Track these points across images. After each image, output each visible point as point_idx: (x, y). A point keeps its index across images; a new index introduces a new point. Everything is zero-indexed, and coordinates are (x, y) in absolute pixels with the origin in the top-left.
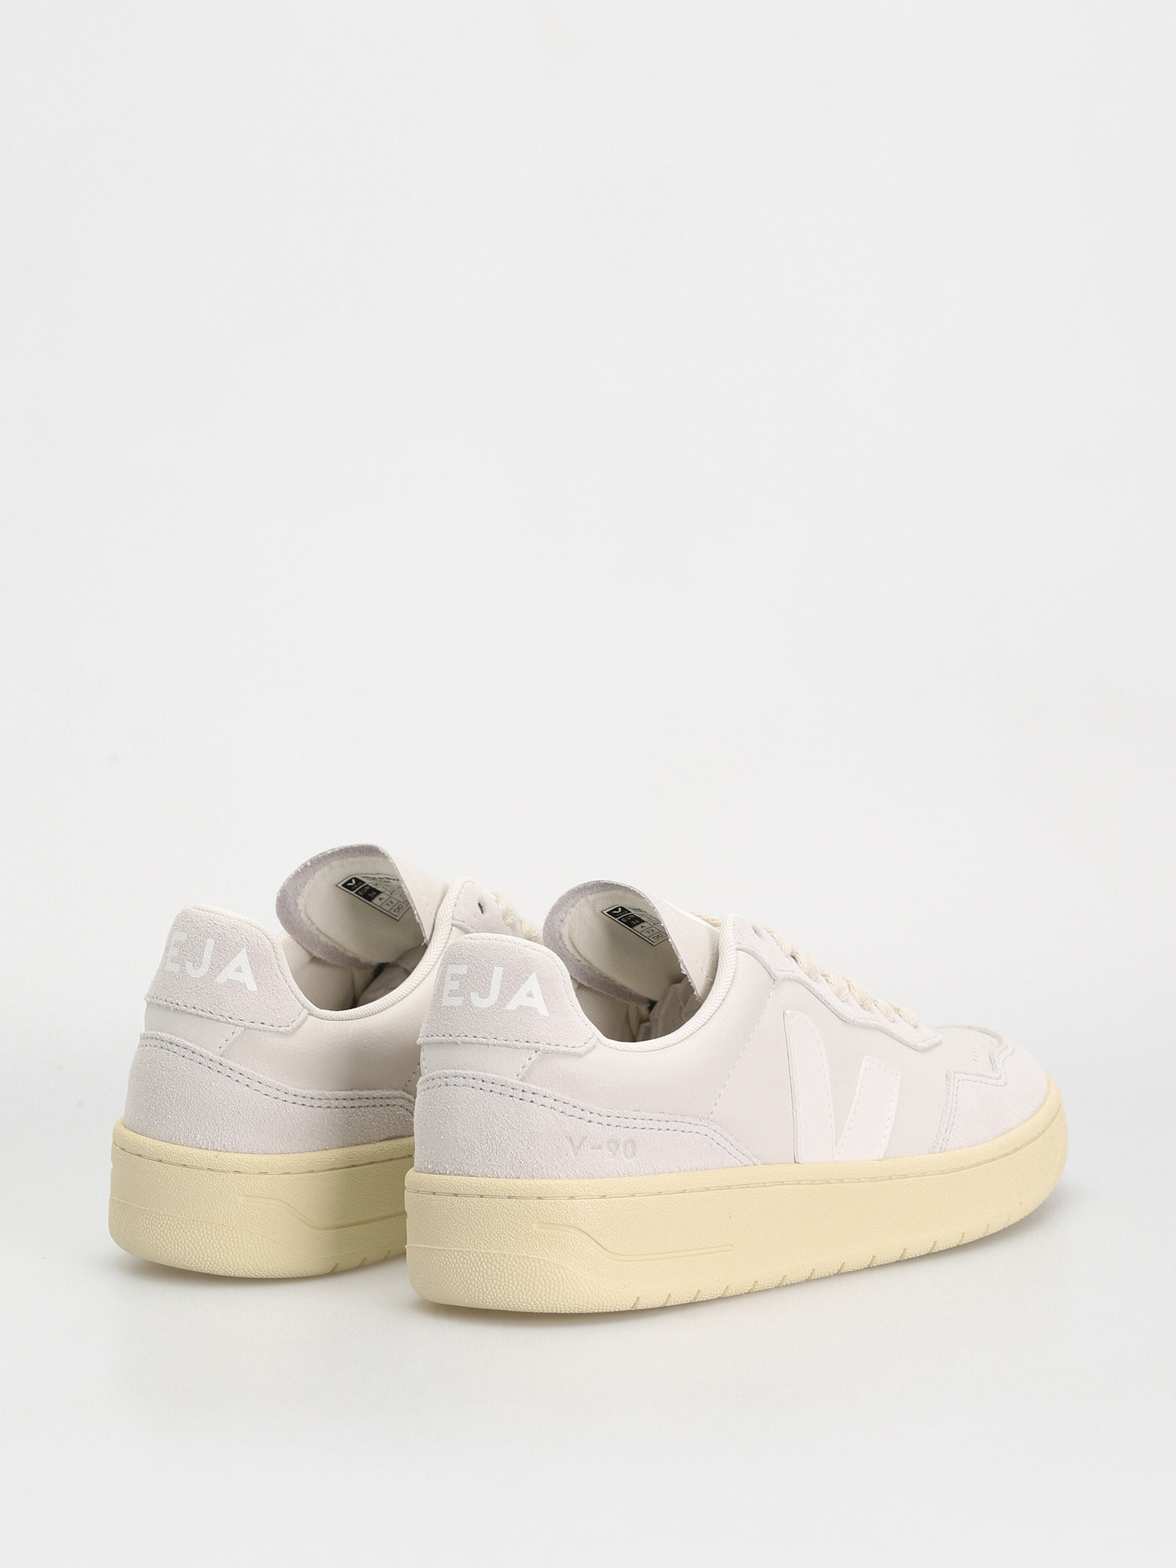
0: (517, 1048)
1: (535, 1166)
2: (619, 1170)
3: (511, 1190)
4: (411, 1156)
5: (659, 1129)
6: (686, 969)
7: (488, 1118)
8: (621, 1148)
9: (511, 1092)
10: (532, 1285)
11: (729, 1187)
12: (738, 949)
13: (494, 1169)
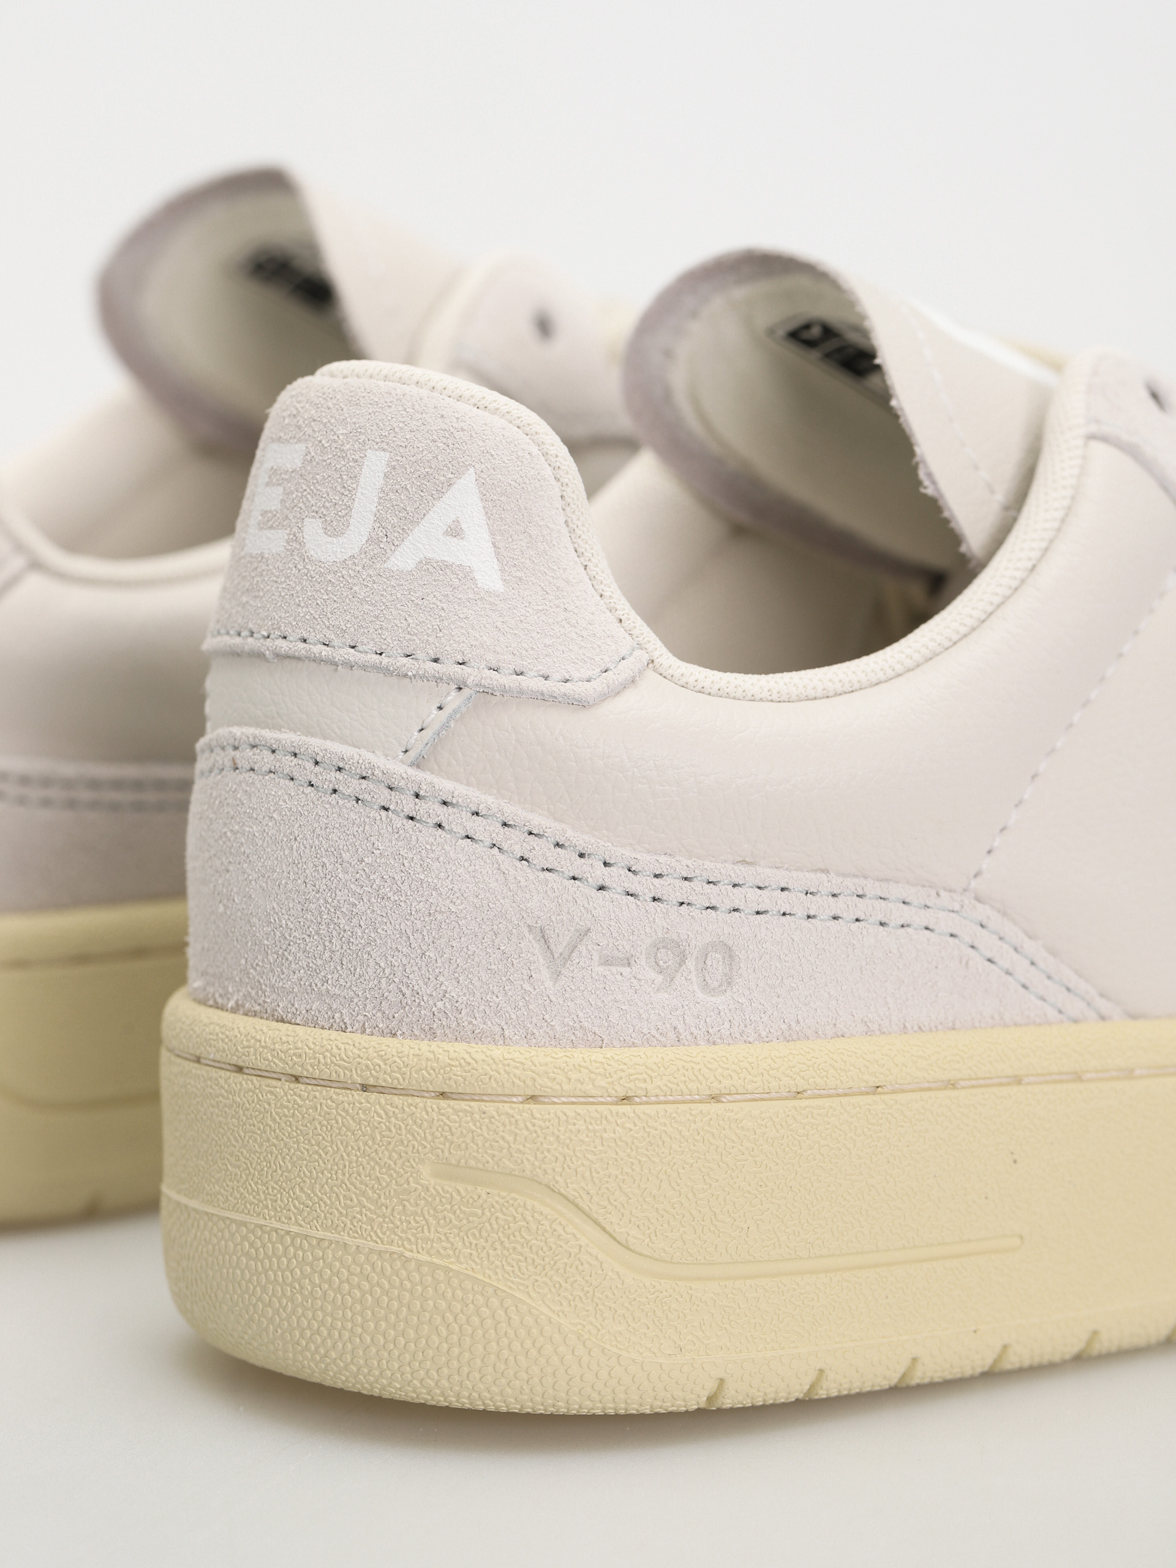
0: (406, 676)
1: (440, 1004)
2: (681, 1027)
3: (367, 1066)
4: (178, 948)
5: (809, 917)
6: (934, 483)
7: (324, 865)
8: (690, 963)
9: (384, 796)
10: (412, 1334)
11: (1018, 1081)
12: (1091, 437)
13: (334, 1007)
